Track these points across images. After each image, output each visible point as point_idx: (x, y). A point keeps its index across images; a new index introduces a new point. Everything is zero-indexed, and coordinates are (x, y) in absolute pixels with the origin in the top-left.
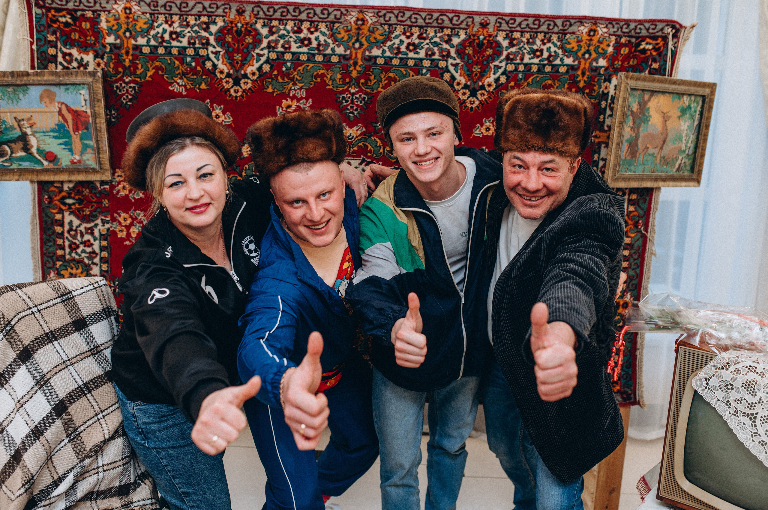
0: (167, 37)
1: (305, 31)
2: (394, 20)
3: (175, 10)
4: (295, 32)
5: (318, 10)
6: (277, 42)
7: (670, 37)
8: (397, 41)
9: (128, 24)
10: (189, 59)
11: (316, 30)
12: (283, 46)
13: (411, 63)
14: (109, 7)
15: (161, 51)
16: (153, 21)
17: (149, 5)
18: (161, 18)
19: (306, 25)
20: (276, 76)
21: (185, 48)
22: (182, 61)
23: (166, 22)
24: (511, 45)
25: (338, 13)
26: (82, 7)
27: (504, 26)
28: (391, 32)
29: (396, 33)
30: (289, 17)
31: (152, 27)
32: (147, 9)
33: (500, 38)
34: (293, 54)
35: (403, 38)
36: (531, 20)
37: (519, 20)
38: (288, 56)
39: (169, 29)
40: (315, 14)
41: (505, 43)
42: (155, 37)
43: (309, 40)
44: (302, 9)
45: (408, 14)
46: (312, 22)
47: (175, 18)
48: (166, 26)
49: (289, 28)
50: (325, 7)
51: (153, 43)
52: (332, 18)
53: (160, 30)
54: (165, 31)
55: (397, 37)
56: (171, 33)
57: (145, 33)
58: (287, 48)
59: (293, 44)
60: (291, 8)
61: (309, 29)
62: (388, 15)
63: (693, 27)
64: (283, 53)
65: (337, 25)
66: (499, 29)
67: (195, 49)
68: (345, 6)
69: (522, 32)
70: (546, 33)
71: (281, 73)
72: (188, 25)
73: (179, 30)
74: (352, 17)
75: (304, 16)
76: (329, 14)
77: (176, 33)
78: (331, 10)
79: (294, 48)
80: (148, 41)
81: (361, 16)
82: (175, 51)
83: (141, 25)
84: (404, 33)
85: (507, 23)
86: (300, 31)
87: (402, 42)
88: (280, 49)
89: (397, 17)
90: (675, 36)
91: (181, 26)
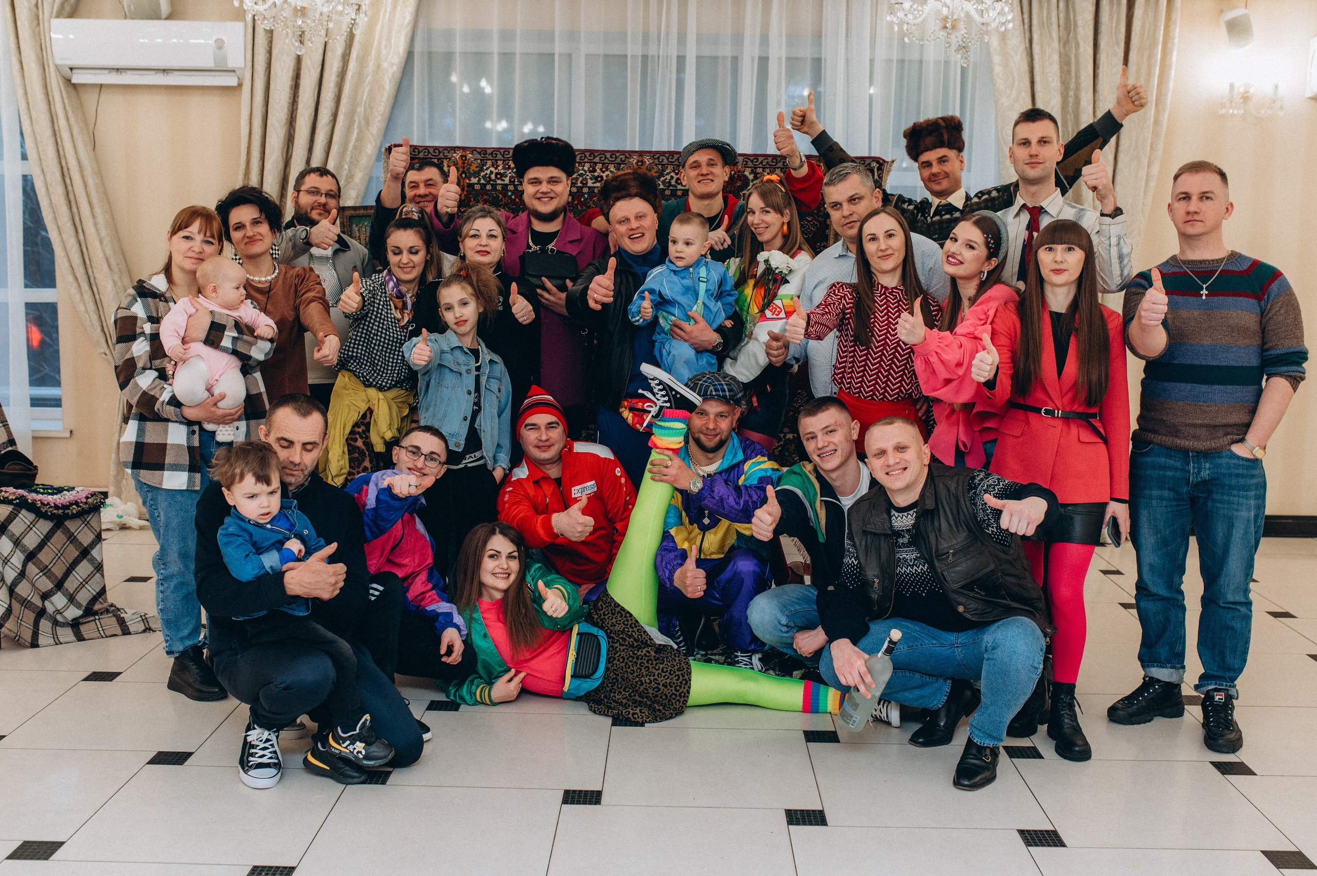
0: (493, 177)
1: (598, 171)
2: (665, 161)
3: (499, 157)
4: (590, 172)
5: (608, 155)
6: (577, 179)
7: (876, 170)
8: (668, 177)
9: (464, 168)
10: (510, 193)
11: (607, 170)
12: (581, 182)
13: (679, 193)
14: (449, 155)
15: (489, 187)
16: (483, 165)
17: (480, 153)
18: (489, 163)
19: (599, 166)
20: (577, 205)
21: (507, 185)
22: (505, 195)
23: (493, 166)
24: (756, 178)
25: (623, 157)
26: (430, 156)
27: (750, 164)
28: (664, 170)
29: (667, 171)
30: (586, 160)
31: (482, 170)
32: (478, 156)
33: (747, 173)
34: (590, 188)
35: (673, 174)
36: (770, 159)
37: (760, 159)
38: (585, 190)
39: (495, 171)
40: (606, 158)
41: (751, 177)
42: (484, 177)
43: (602, 177)
44: (596, 154)
45: (676, 157)
46: (603, 164)
47: (500, 163)
48: (492, 169)
49: (586, 168)
50: (613, 153)
51: (482, 181)
52: (618, 160)
53: (488, 172)
54: (491, 172)
55: (668, 174)
56: (497, 174)
57: (476, 174)
58: (585, 184)
59: (589, 181)
60: (587, 154)
61: (601, 169)
62: (661, 158)
63: (893, 162)
64: (582, 188)
65: (622, 166)
66: (746, 166)
67: (515, 185)
68: (628, 152)
69: (764, 168)
70: (782, 169)
71: (580, 202)
72: (509, 168)
73: (502, 171)
74: (634, 160)
75: (597, 160)
76: (616, 158)
77: (500, 174)
78: (617, 154)
79: (590, 183)
80: (479, 180)
81: (640, 159)
82: (499, 188)
83: (473, 168)
84: (674, 171)
85: (752, 161)
86: (595, 171)
87: (672, 177)
88: (579, 184)
89: (668, 159)
90: (880, 169)
91: (504, 168)
